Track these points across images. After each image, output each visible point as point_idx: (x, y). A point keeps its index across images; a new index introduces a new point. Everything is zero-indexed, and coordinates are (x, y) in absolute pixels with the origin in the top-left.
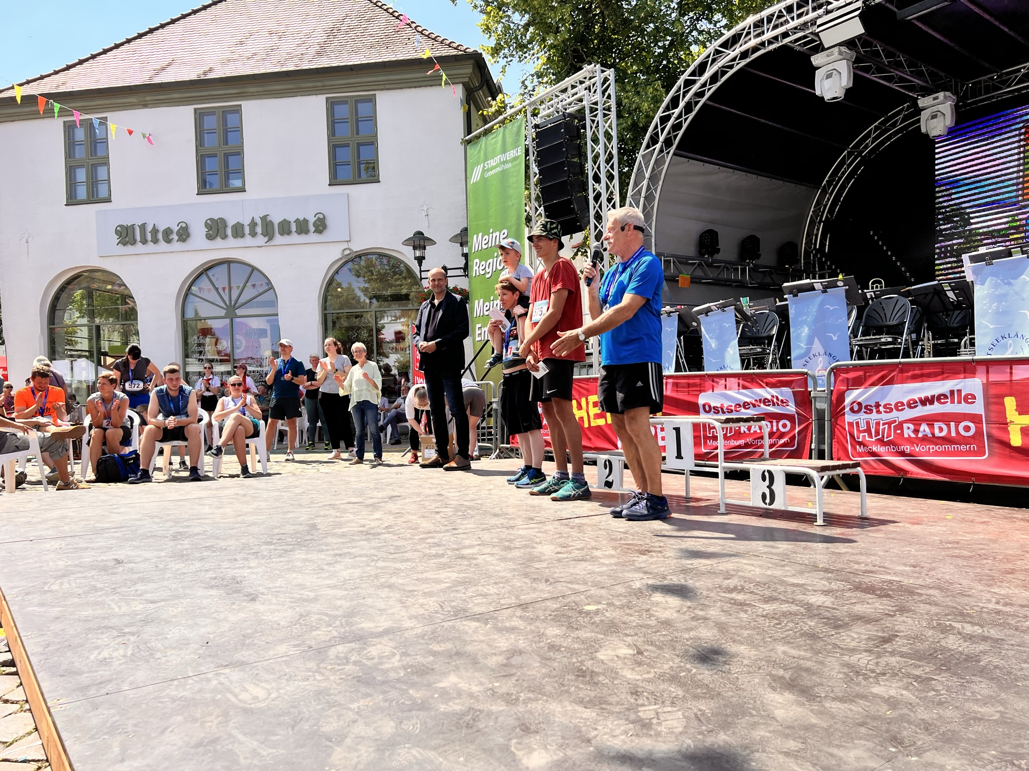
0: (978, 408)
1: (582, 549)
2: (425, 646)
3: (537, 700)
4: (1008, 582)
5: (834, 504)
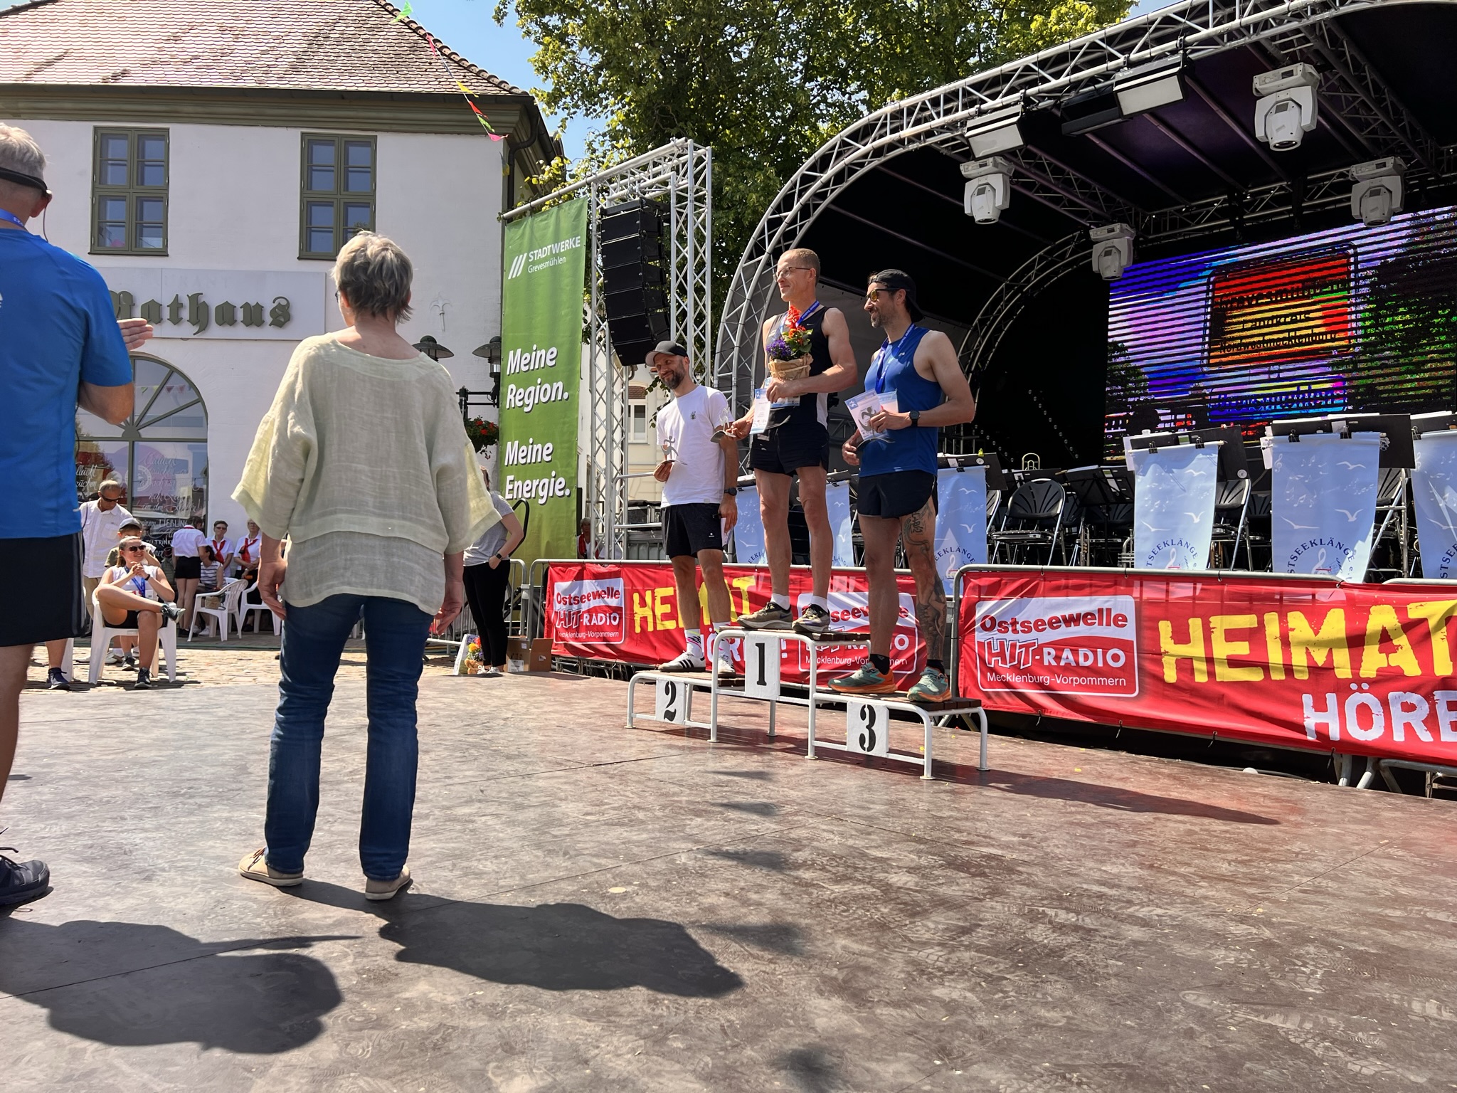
0: (1129, 633)
1: (619, 808)
2: (390, 943)
3: (529, 1012)
4: (1125, 857)
5: (953, 750)
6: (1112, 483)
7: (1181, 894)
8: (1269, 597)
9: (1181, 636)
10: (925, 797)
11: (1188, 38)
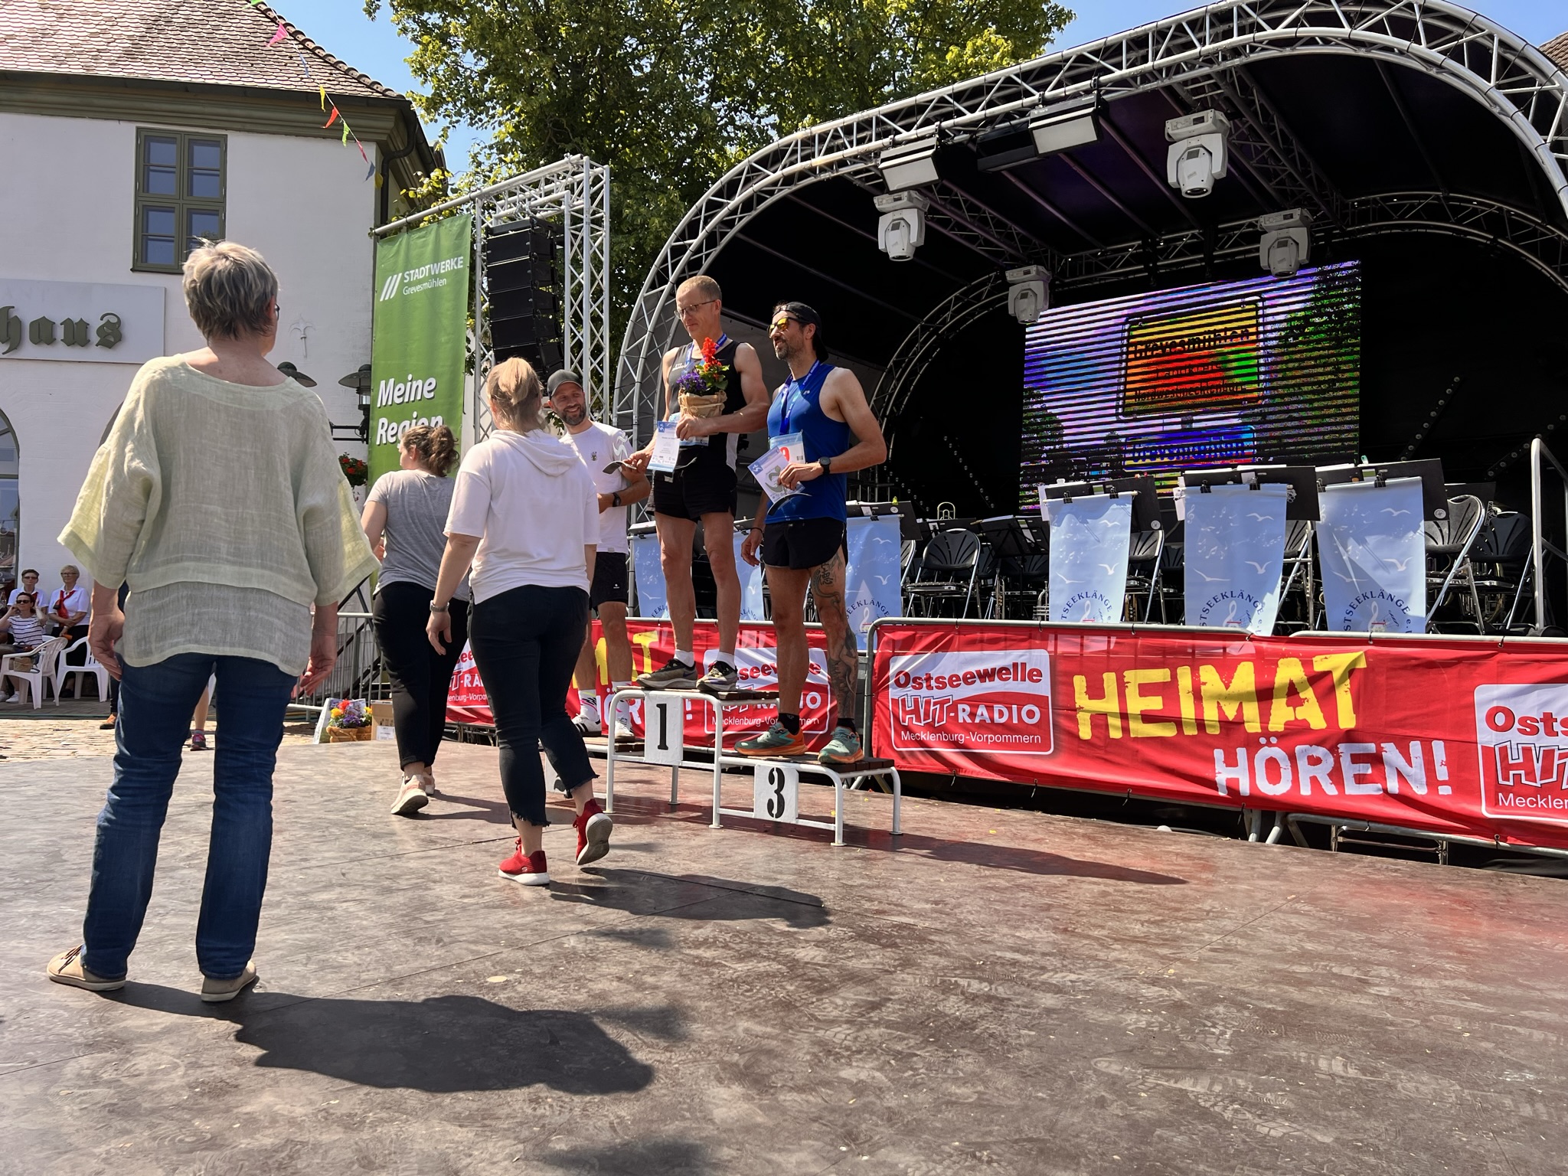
0: (1043, 688)
2: (228, 1051)
4: (1039, 922)
5: (865, 814)
6: (1027, 534)
7: (1095, 958)
8: (1181, 651)
9: (1096, 691)
10: (836, 864)
11: (1102, 78)
